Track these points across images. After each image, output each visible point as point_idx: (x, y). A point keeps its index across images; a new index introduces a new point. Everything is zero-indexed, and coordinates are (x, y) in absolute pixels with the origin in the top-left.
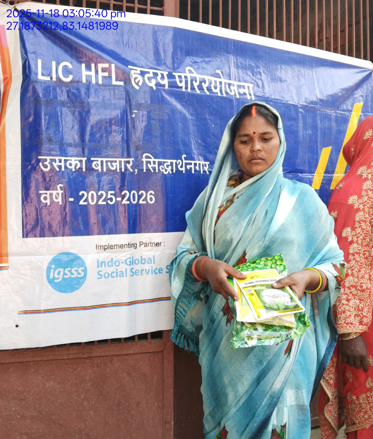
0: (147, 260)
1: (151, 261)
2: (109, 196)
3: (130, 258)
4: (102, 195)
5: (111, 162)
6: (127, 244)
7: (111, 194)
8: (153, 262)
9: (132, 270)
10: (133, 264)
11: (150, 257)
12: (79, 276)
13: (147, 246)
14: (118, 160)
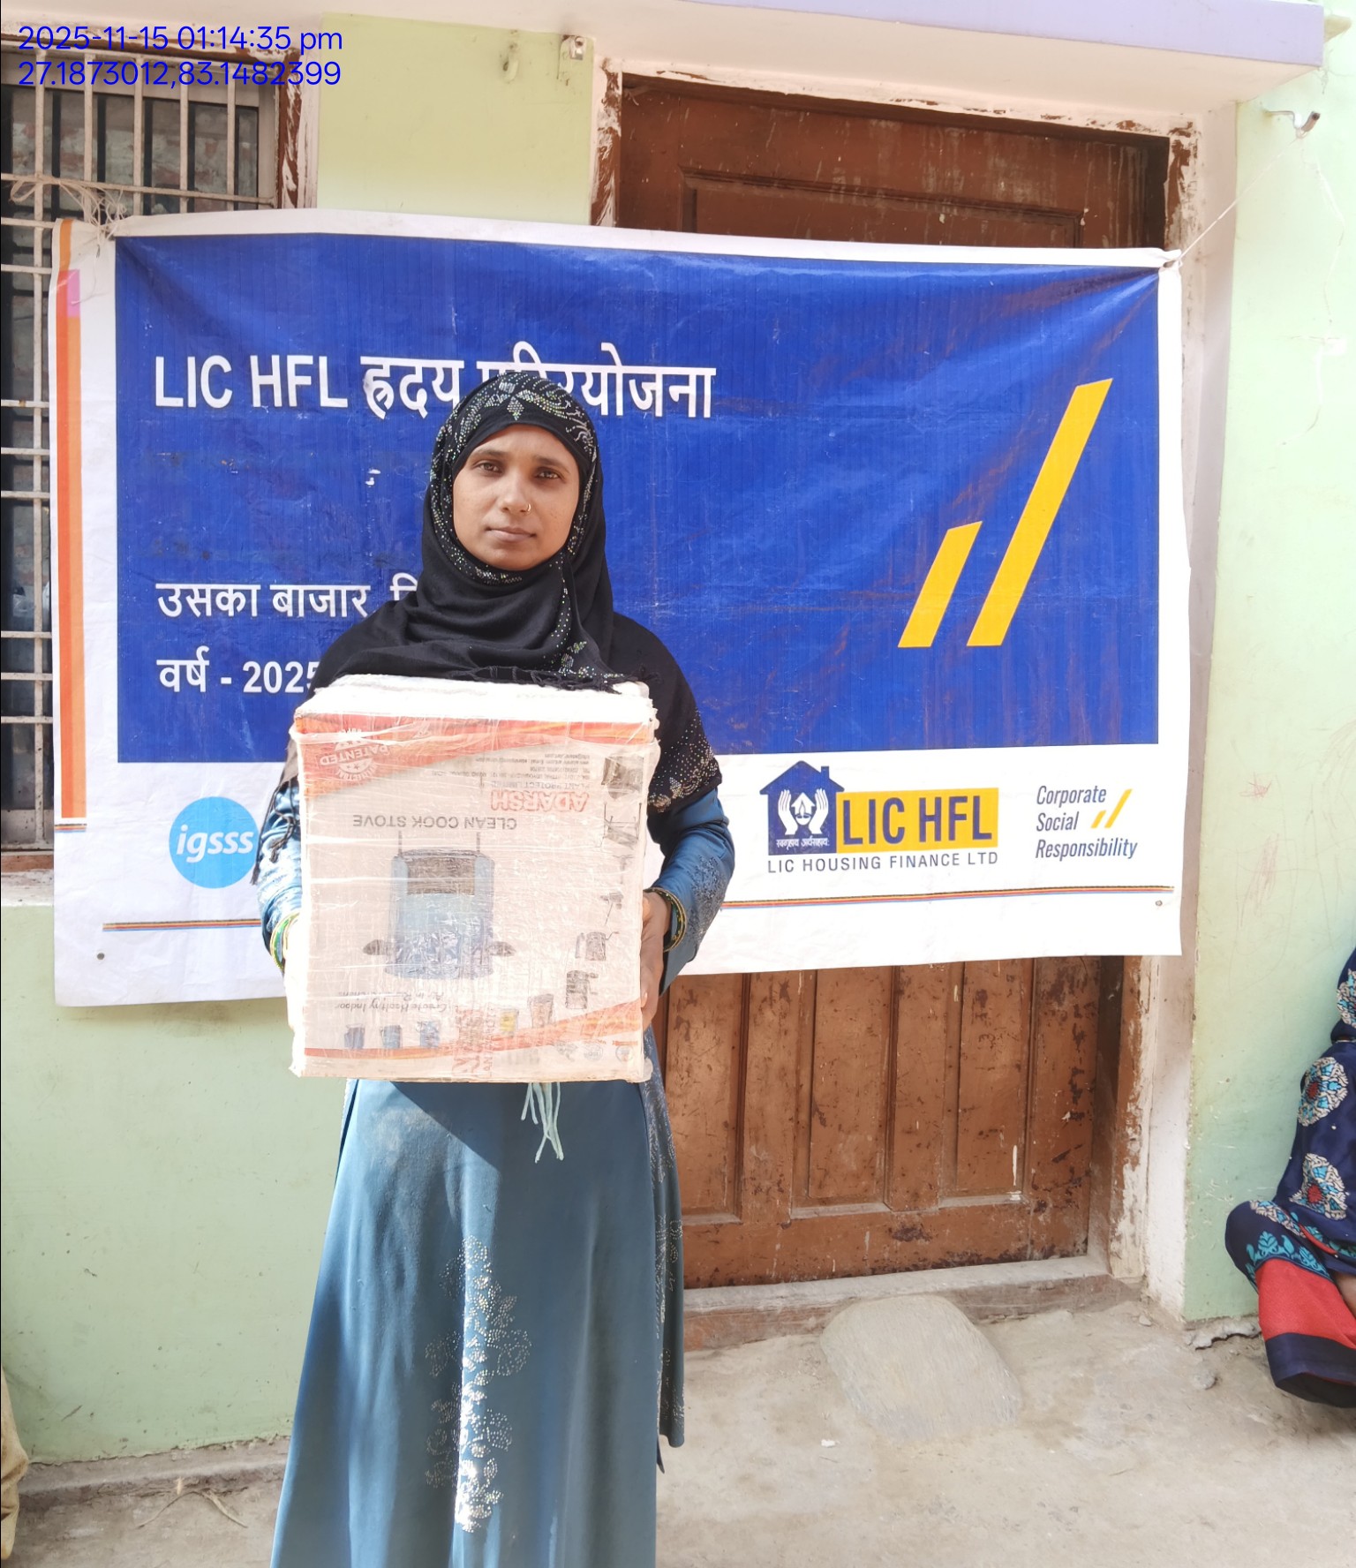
4: (294, 670)
5: (317, 594)
12: (242, 851)
14: (332, 588)
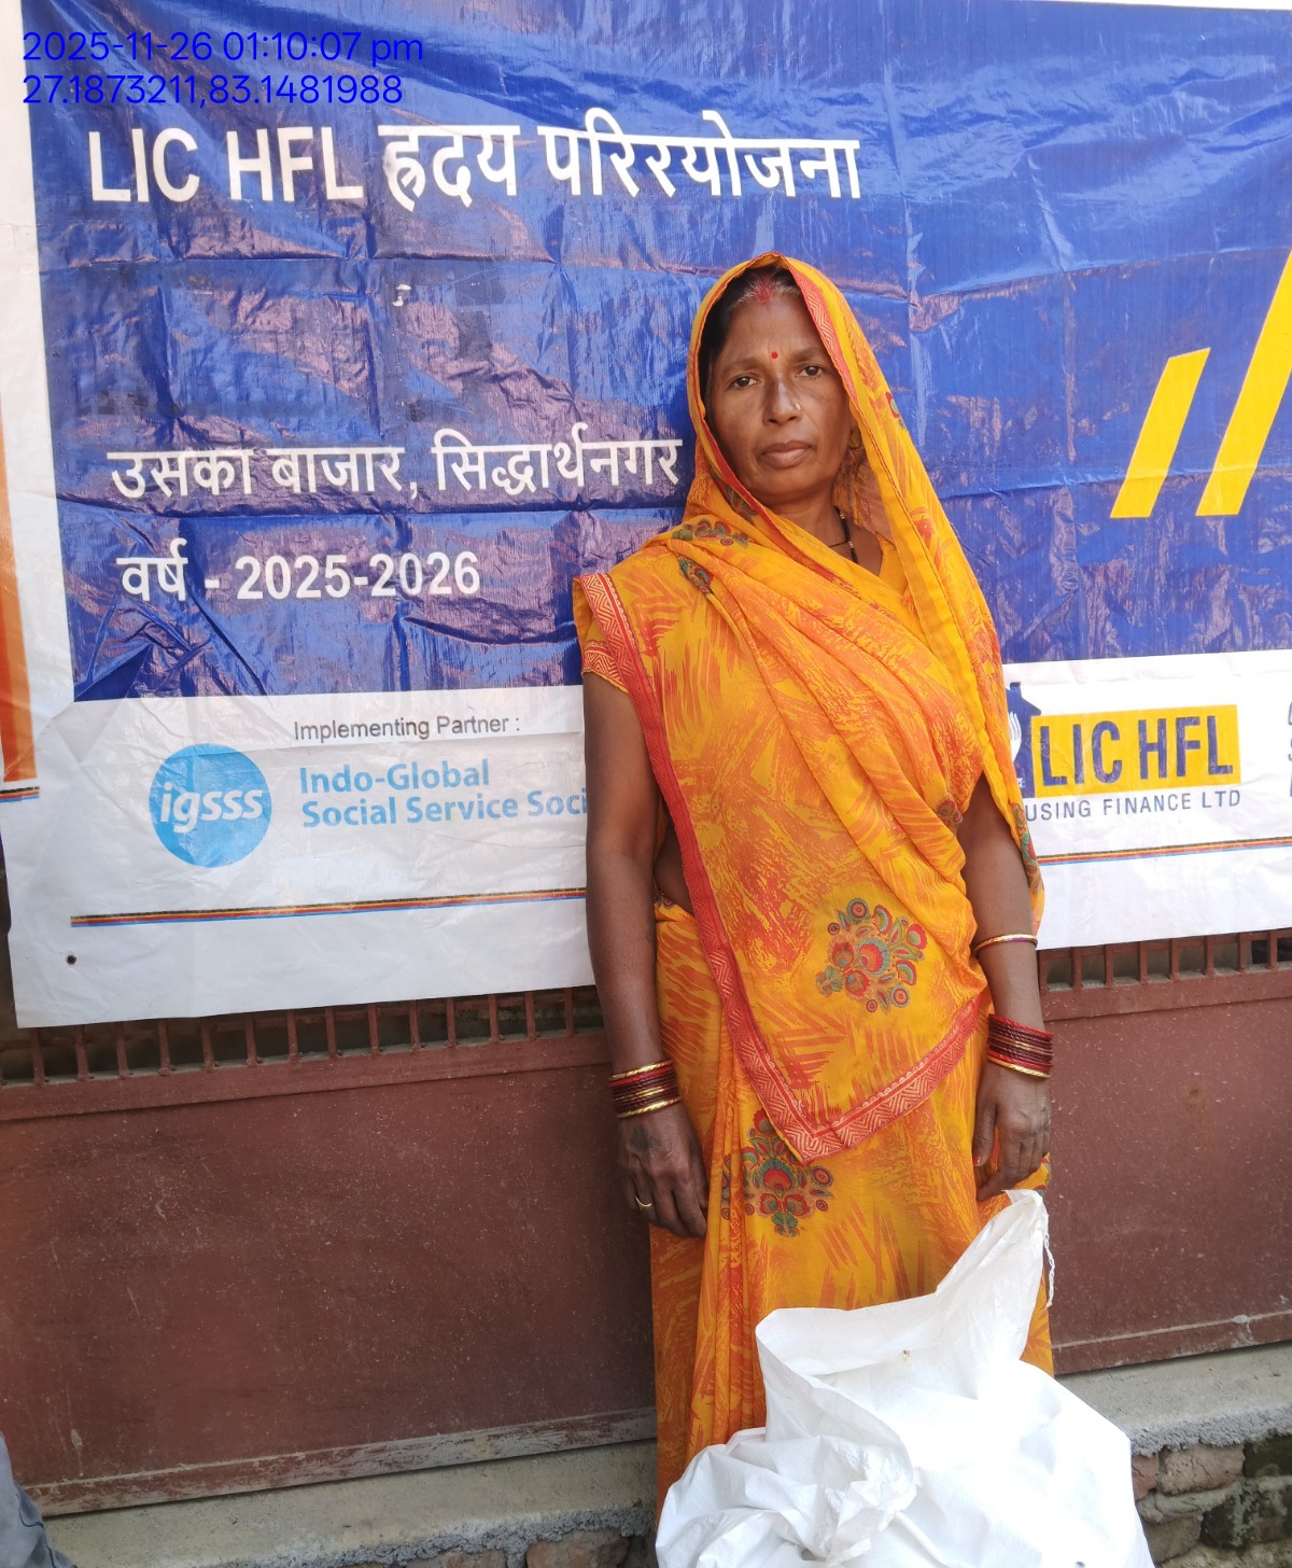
0: (463, 775)
1: (476, 776)
2: (330, 573)
3: (405, 767)
4: (307, 568)
5: (332, 459)
6: (393, 723)
7: (336, 566)
8: (481, 780)
9: (414, 804)
10: (416, 786)
11: (472, 765)
12: (246, 815)
13: (461, 731)
14: (353, 452)
